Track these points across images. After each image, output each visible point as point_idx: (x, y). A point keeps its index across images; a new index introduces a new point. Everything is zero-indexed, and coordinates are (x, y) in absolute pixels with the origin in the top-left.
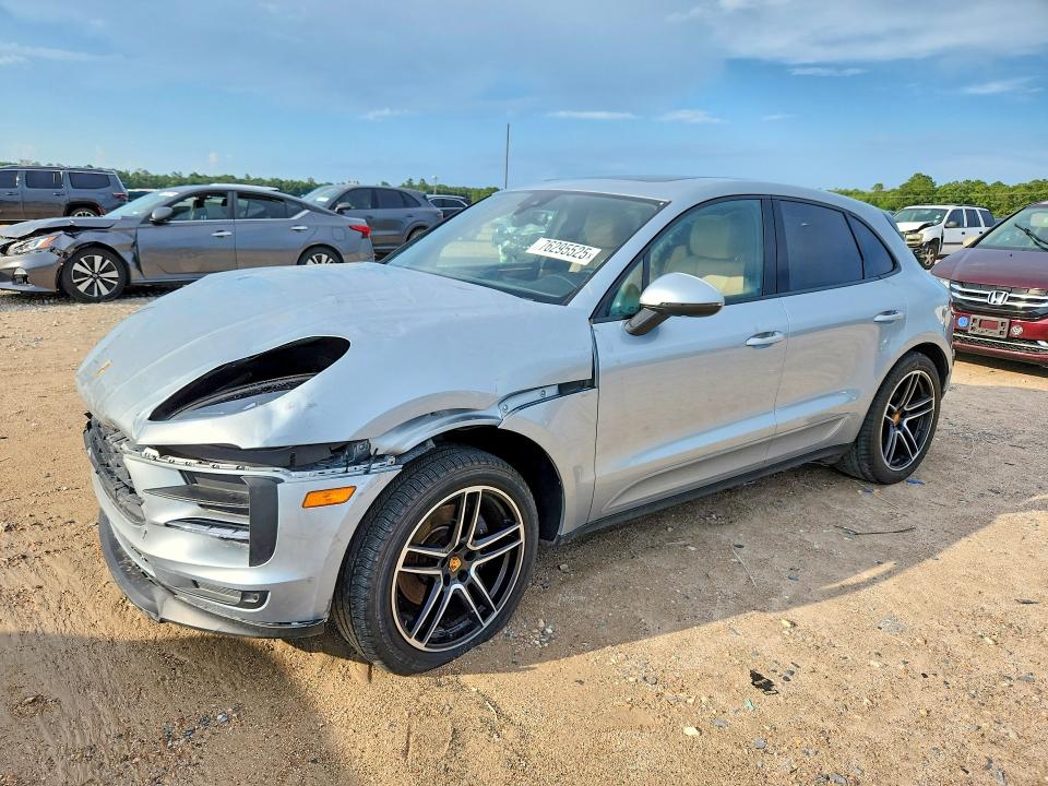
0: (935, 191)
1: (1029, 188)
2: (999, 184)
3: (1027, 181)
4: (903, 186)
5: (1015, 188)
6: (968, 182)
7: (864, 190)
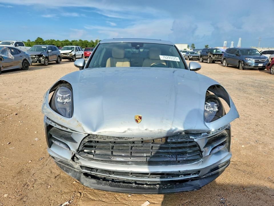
0: (44, 42)
1: (65, 42)
2: (58, 40)
3: (64, 40)
4: (36, 41)
5: (62, 42)
6: (51, 40)
7: (25, 42)
